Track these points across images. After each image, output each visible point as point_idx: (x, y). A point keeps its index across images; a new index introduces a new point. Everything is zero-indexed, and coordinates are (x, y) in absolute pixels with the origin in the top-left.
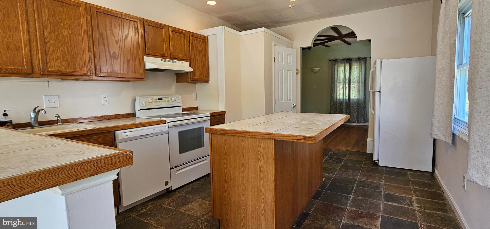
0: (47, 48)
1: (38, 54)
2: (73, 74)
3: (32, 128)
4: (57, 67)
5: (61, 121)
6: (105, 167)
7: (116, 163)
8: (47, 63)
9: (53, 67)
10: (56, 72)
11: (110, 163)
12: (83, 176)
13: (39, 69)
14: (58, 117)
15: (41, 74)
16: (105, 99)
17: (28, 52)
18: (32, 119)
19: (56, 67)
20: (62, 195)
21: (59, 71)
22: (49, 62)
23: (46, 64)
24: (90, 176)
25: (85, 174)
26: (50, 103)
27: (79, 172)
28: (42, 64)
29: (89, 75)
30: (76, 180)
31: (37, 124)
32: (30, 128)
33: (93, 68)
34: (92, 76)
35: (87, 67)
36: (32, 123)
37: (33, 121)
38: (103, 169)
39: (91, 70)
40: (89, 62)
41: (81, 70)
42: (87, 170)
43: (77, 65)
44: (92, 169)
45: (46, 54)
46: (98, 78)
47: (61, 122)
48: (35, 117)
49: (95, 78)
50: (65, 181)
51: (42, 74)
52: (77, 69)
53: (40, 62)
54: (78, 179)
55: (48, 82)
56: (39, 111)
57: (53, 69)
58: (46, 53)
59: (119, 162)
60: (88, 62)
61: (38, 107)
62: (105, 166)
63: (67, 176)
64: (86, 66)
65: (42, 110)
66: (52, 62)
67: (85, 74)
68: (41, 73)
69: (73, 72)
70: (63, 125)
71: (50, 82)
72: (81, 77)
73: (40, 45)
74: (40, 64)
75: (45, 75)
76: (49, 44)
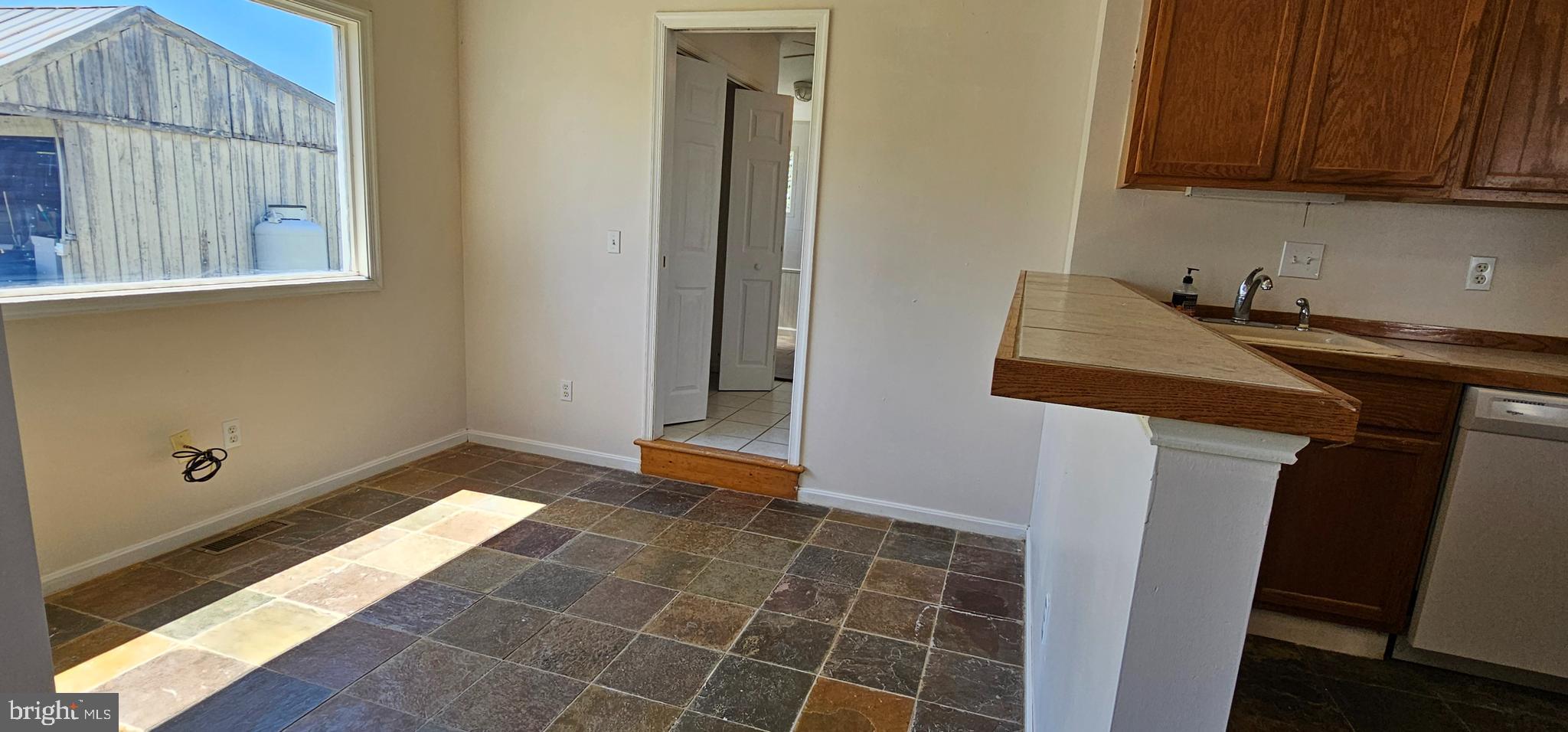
0: (1328, 104)
1: (1301, 124)
2: (1382, 181)
3: (1233, 323)
4: (1340, 158)
5: (1309, 319)
6: (1263, 417)
7: (1298, 417)
8: (1316, 149)
9: (1327, 161)
10: (1332, 175)
11: (1279, 411)
12: (1199, 416)
13: (1290, 166)
14: (1305, 305)
15: (1292, 179)
16: (1479, 274)
17: (1276, 120)
18: (1240, 301)
19: (1338, 159)
20: (1153, 442)
21: (1343, 172)
22: (1321, 146)
23: (1311, 151)
24: (1218, 423)
25: (1205, 412)
26: (1298, 265)
27: (1195, 403)
28: (1301, 153)
29: (1438, 181)
30: (1183, 418)
31: (1248, 315)
32: (1228, 321)
33: (1461, 161)
34: (1446, 188)
35: (1437, 157)
36: (1237, 309)
37: (1240, 306)
38: (1256, 419)
39: (1452, 165)
40: (1453, 138)
41: (1415, 165)
42: (1215, 405)
43: (1405, 150)
44: (1228, 409)
45: (1321, 123)
46: (1468, 194)
47: (1307, 321)
48: (1246, 296)
49: (1458, 194)
50: (1161, 410)
51: (1295, 181)
52: (1402, 166)
53: (1300, 146)
54: (1187, 417)
55: (1309, 203)
56: (1259, 282)
57: (1327, 164)
58: (1321, 118)
59: (1306, 418)
60: (1448, 141)
61: (1260, 270)
62: (1263, 415)
63: (1167, 401)
64: (1437, 150)
65: (1266, 278)
66: (1331, 144)
67: (1424, 179)
68: (1291, 176)
69: (1383, 174)
70: (1312, 331)
71: (1313, 204)
72: (1408, 191)
73: (1312, 97)
74: (1295, 153)
75: (1301, 182)
76: (1337, 92)
